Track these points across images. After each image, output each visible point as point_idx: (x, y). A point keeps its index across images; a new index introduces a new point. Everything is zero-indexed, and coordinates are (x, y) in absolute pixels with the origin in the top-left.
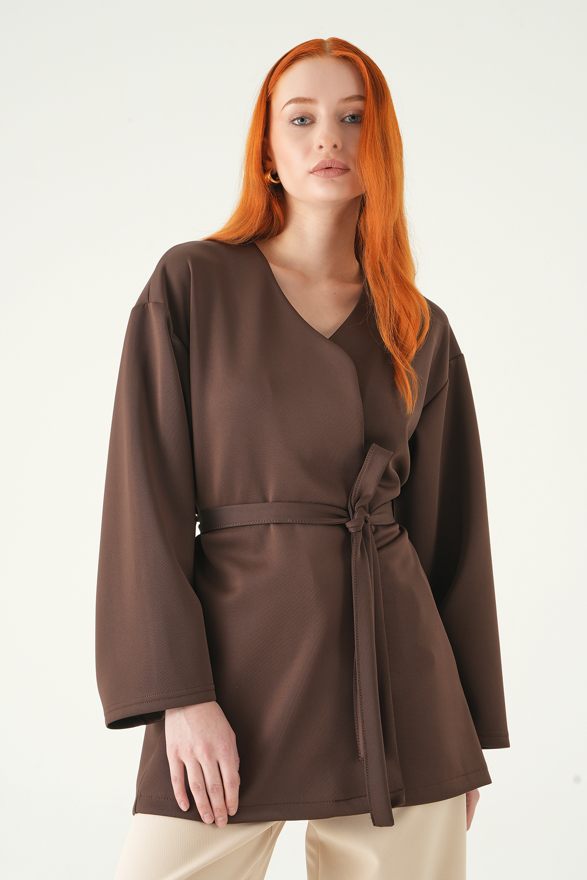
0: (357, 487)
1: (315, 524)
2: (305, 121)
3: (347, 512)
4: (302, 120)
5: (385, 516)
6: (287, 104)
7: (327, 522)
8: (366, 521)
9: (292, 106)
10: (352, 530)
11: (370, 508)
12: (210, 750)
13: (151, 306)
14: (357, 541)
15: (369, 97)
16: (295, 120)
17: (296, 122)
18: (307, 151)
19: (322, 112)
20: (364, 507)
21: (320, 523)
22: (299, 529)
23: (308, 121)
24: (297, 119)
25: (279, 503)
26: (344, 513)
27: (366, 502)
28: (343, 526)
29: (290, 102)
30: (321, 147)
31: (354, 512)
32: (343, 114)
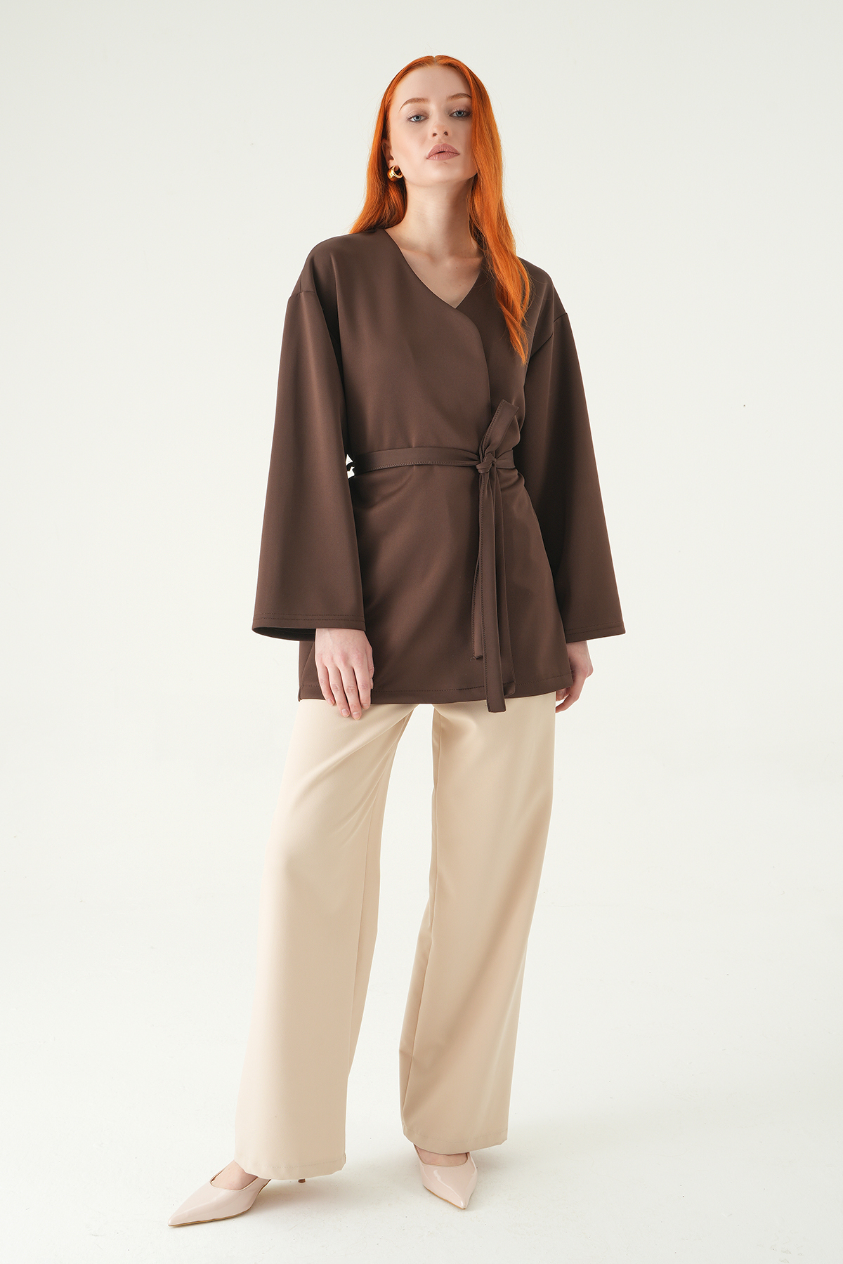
0: (488, 435)
1: (451, 466)
2: (420, 117)
3: (478, 456)
4: (418, 117)
5: (507, 460)
6: (404, 104)
7: (461, 464)
8: (493, 465)
9: (409, 105)
10: (481, 471)
11: (497, 452)
12: (346, 659)
13: (302, 295)
14: (485, 480)
15: (473, 95)
16: (411, 118)
17: (413, 119)
18: (423, 140)
19: (433, 108)
20: (492, 452)
21: (453, 464)
22: (436, 468)
23: (422, 118)
24: (413, 117)
25: (421, 448)
26: (475, 457)
27: (493, 448)
28: (474, 468)
29: (406, 103)
30: (435, 135)
31: (483, 457)
32: (452, 110)
